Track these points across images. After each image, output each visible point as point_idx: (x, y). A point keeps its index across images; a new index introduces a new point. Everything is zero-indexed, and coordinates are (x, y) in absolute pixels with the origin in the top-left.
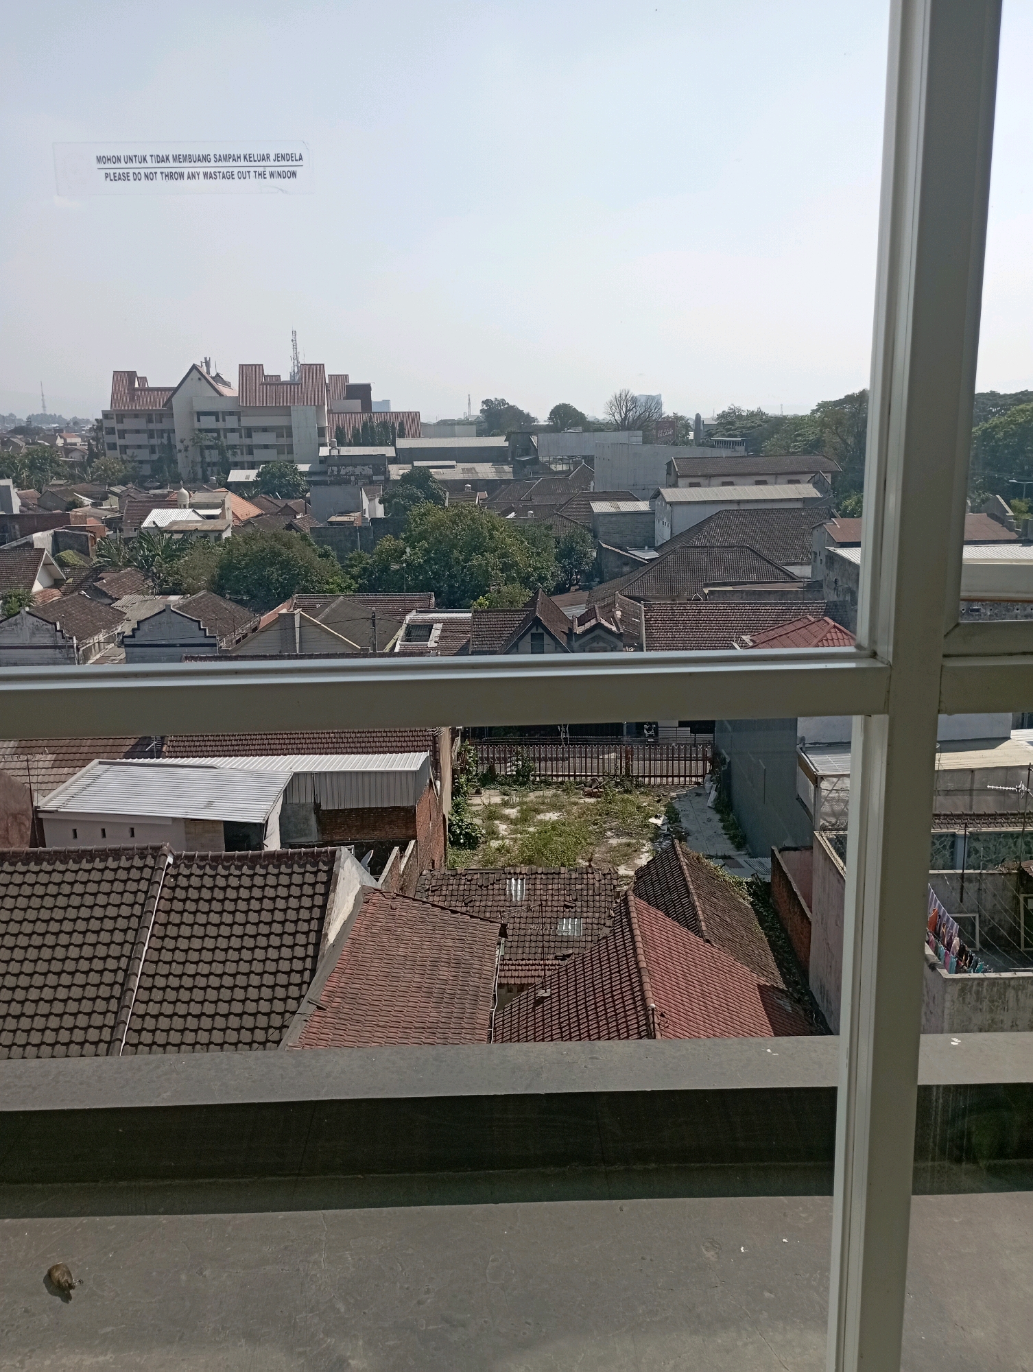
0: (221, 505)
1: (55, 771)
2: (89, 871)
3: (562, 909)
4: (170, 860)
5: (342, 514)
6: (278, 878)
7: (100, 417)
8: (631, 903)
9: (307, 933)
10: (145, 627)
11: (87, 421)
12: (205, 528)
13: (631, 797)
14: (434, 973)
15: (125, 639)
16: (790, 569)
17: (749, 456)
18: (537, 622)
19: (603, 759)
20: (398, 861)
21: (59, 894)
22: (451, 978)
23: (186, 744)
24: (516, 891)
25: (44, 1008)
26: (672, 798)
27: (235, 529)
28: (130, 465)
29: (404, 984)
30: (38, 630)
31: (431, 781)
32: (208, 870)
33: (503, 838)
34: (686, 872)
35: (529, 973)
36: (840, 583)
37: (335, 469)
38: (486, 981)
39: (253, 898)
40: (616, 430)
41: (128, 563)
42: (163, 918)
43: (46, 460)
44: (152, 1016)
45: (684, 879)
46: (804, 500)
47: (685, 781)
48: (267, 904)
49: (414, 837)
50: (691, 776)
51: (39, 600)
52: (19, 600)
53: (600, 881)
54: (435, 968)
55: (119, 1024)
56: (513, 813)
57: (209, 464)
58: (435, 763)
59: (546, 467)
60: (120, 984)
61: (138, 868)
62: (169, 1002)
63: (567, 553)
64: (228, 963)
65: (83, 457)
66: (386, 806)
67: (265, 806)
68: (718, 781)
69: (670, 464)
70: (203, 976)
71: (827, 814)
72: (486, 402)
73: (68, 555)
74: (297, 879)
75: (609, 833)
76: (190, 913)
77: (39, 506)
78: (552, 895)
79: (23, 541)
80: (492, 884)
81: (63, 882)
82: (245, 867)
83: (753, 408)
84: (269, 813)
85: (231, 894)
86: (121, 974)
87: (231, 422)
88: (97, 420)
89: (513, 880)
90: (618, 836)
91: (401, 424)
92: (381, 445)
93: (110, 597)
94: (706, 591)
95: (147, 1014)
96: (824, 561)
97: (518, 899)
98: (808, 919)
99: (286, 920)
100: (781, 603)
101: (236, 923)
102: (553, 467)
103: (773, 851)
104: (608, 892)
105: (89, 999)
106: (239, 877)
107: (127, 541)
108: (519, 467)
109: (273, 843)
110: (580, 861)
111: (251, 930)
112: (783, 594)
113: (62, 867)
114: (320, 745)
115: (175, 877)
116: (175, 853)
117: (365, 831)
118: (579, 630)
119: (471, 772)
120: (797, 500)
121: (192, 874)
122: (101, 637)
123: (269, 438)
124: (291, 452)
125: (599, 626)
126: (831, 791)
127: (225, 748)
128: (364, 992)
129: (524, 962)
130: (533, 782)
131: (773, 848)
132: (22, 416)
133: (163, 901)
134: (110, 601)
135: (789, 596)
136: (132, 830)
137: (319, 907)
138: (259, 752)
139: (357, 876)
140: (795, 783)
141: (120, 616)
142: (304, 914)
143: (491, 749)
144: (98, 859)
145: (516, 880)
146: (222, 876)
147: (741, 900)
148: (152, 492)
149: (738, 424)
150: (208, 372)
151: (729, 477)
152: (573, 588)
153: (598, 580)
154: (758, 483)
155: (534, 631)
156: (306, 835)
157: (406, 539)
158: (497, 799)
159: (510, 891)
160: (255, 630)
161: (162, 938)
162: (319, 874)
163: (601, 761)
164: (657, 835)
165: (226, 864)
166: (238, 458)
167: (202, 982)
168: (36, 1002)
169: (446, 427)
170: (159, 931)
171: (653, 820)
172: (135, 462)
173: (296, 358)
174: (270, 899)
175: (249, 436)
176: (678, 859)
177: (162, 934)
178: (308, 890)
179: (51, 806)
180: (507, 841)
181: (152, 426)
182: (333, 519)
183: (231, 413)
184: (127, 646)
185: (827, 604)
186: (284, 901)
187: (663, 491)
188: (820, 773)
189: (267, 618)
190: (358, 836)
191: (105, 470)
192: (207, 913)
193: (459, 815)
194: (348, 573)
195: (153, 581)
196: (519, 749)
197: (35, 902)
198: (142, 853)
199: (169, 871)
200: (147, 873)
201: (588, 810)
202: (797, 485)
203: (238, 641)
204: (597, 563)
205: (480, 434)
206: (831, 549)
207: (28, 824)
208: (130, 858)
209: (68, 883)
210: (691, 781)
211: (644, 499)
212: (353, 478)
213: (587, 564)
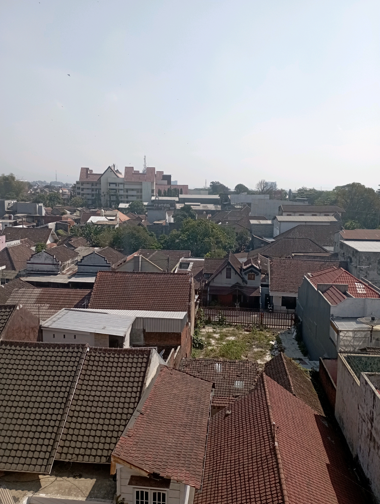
0: (116, 216)
1: (49, 310)
2: (58, 352)
3: (236, 377)
4: (88, 350)
5: (158, 220)
6: (128, 359)
7: (75, 183)
8: (265, 378)
9: (138, 382)
10: (85, 259)
11: (71, 184)
12: (109, 224)
13: (263, 333)
14: (186, 402)
15: (78, 263)
16: (325, 248)
17: (310, 205)
18: (229, 263)
19: (253, 317)
20: (174, 354)
21: (46, 360)
22: (193, 404)
23: (97, 303)
24: (218, 368)
25: (36, 405)
26: (279, 334)
27: (120, 225)
28: (84, 201)
29: (174, 406)
30: (47, 258)
31: (187, 323)
32: (102, 354)
33: (213, 346)
34: (286, 365)
35: (222, 402)
36: (345, 254)
37: (157, 204)
38: (206, 406)
39: (118, 366)
40: (259, 194)
41: (81, 235)
42: (84, 372)
43: (55, 197)
44: (77, 411)
45: (285, 369)
46: (331, 222)
47: (284, 327)
48: (123, 369)
49: (180, 345)
50: (286, 326)
51: (49, 247)
52: (42, 247)
53: (251, 366)
54: (187, 400)
55: (64, 414)
56: (217, 336)
57: (112, 201)
58: (189, 316)
59: (233, 207)
60: (66, 398)
61: (76, 352)
62: (84, 406)
63: (240, 238)
64: (107, 392)
65: (68, 197)
66: (170, 332)
67: (125, 330)
68: (297, 328)
69: (280, 207)
70: (97, 396)
71: (342, 346)
72: (212, 183)
73: (61, 231)
74: (135, 360)
75: (254, 346)
76: (94, 371)
77: (52, 213)
78: (232, 371)
79: (45, 226)
80: (209, 365)
81: (48, 356)
82: (116, 354)
83: (311, 188)
84: (126, 332)
85: (110, 364)
86: (66, 394)
87: (121, 187)
88: (74, 184)
89: (217, 364)
90: (257, 348)
91: (181, 190)
92: (174, 196)
93: (74, 247)
94: (293, 255)
95: (75, 410)
96: (339, 246)
97: (219, 371)
98: (335, 388)
99: (130, 376)
100: (322, 261)
101: (111, 376)
102: (236, 207)
103: (320, 359)
104: (254, 371)
105: (54, 403)
106: (114, 358)
107: (81, 227)
108: (223, 206)
109: (127, 345)
110: (243, 357)
111: (117, 379)
112: (323, 257)
113: (48, 350)
114: (146, 307)
115: (90, 356)
116: (90, 347)
117: (162, 341)
118: (245, 267)
119: (202, 319)
120: (328, 222)
121: (96, 356)
122: (69, 262)
123: (134, 193)
124: (141, 198)
125: (252, 266)
126: (344, 336)
127: (111, 306)
128: (159, 408)
129: (220, 397)
130: (225, 324)
131: (321, 358)
132: (48, 182)
133: (84, 365)
134: (74, 249)
135: (325, 258)
136: (75, 336)
137: (143, 372)
138: (124, 308)
139: (158, 360)
140: (329, 332)
141: (77, 254)
142: (137, 374)
143: (210, 311)
144: (61, 348)
145: (218, 364)
146: (107, 357)
147: (307, 378)
148: (92, 210)
149: (305, 193)
150: (114, 169)
151: (302, 212)
152: (242, 251)
153: (251, 248)
154: (313, 215)
155: (227, 267)
156: (139, 341)
157: (182, 231)
158: (211, 330)
159: (216, 368)
160: (125, 261)
161: (83, 380)
162: (144, 359)
163: (251, 318)
164: (272, 348)
165: (109, 352)
166: (123, 199)
167: (97, 399)
168: (34, 402)
169: (197, 191)
170: (82, 377)
171: (271, 342)
172: (86, 199)
173: (145, 165)
174: (125, 367)
175: (127, 192)
176: (282, 360)
177: (83, 379)
178: (139, 365)
179: (46, 325)
180: (215, 347)
181: (93, 187)
182: (155, 222)
183: (121, 184)
184: (78, 265)
185: (340, 262)
186: (130, 369)
187: (277, 217)
188: (340, 329)
189: (129, 257)
190: (159, 343)
191: (76, 202)
192: (101, 371)
193: (197, 336)
194: (159, 242)
195: (90, 242)
196: (220, 311)
197: (37, 363)
198: (78, 346)
199: (87, 354)
200: (79, 354)
201: (246, 336)
202: (328, 217)
203: (118, 266)
204: (252, 242)
205: (210, 194)
206: (342, 241)
207: (37, 331)
208: (73, 348)
209: (50, 356)
210: (286, 328)
211: (269, 220)
212: (163, 208)
213: (248, 242)
